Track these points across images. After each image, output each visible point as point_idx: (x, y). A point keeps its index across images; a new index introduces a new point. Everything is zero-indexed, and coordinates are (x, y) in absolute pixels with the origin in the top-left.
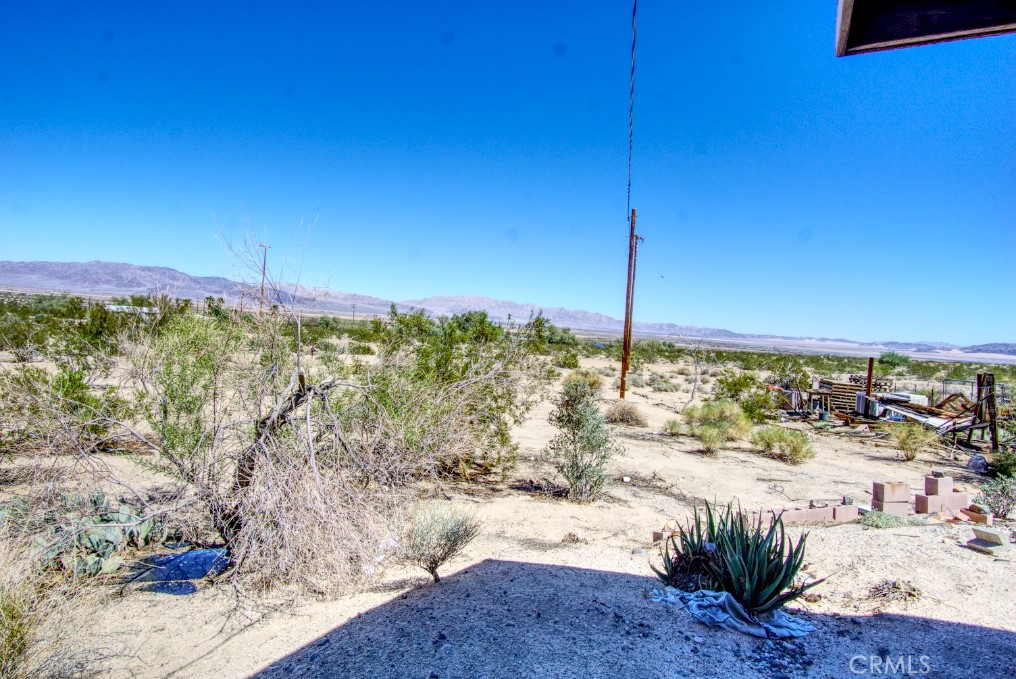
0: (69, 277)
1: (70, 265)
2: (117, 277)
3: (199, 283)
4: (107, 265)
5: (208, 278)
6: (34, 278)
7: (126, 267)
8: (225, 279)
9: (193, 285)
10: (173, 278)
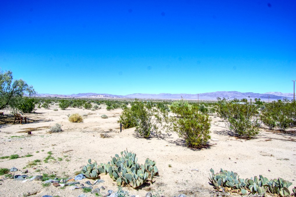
0: (212, 96)
1: (212, 93)
2: (223, 95)
3: (244, 95)
4: (220, 92)
5: (247, 93)
6: (205, 97)
7: (224, 92)
8: (252, 93)
9: (243, 95)
10: (237, 94)
